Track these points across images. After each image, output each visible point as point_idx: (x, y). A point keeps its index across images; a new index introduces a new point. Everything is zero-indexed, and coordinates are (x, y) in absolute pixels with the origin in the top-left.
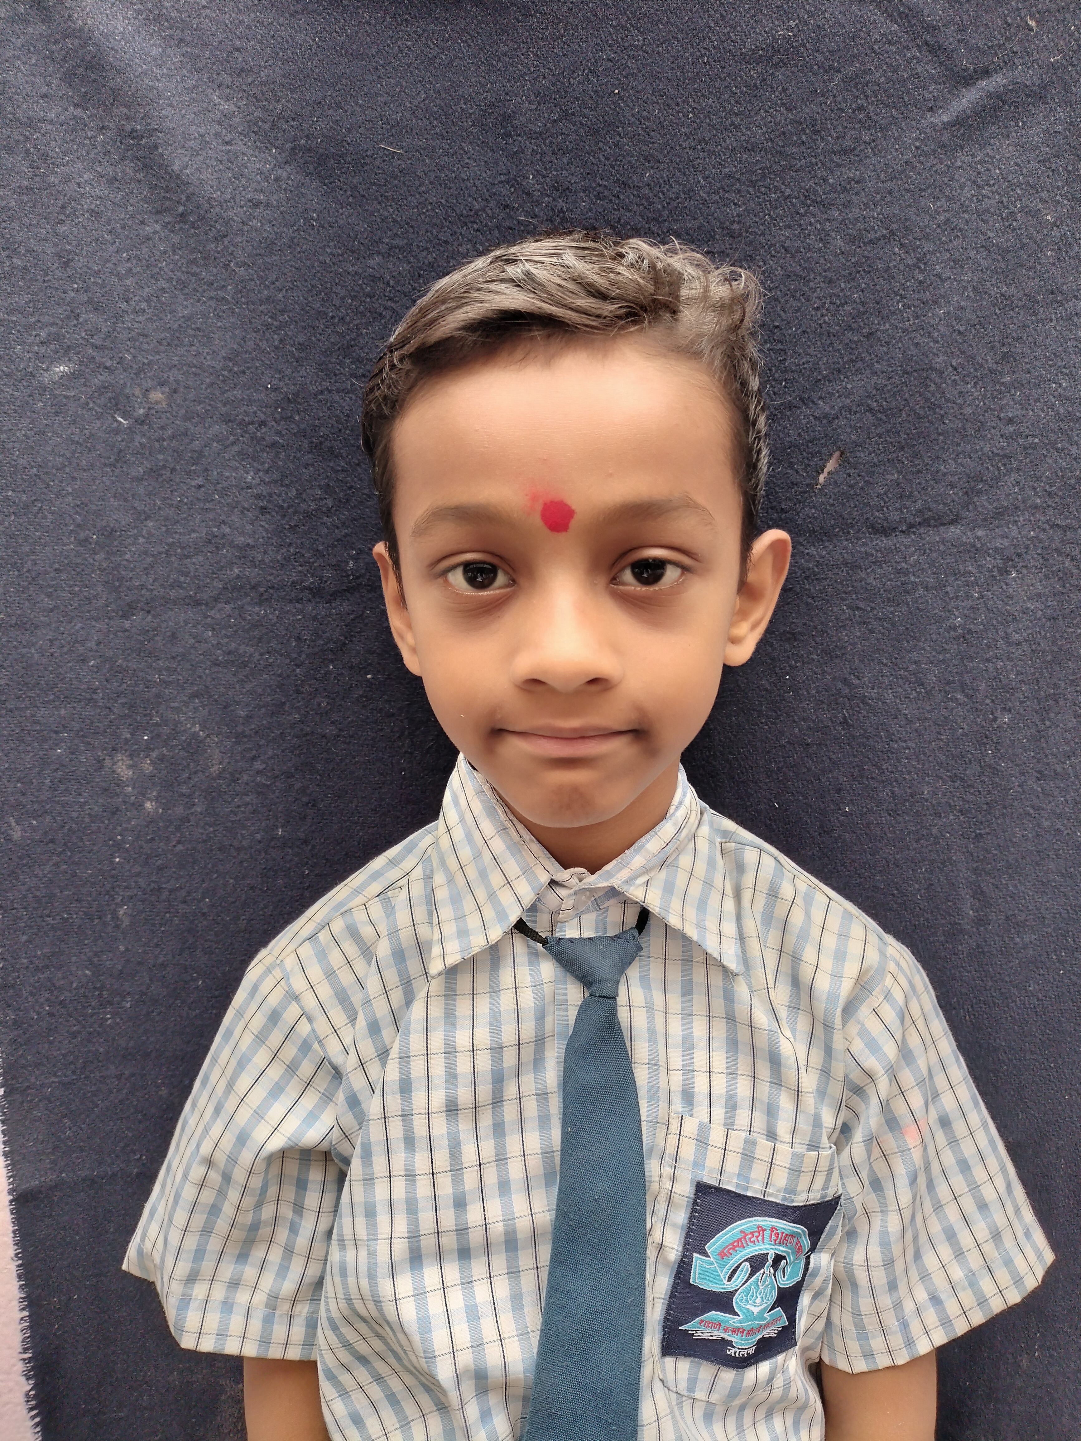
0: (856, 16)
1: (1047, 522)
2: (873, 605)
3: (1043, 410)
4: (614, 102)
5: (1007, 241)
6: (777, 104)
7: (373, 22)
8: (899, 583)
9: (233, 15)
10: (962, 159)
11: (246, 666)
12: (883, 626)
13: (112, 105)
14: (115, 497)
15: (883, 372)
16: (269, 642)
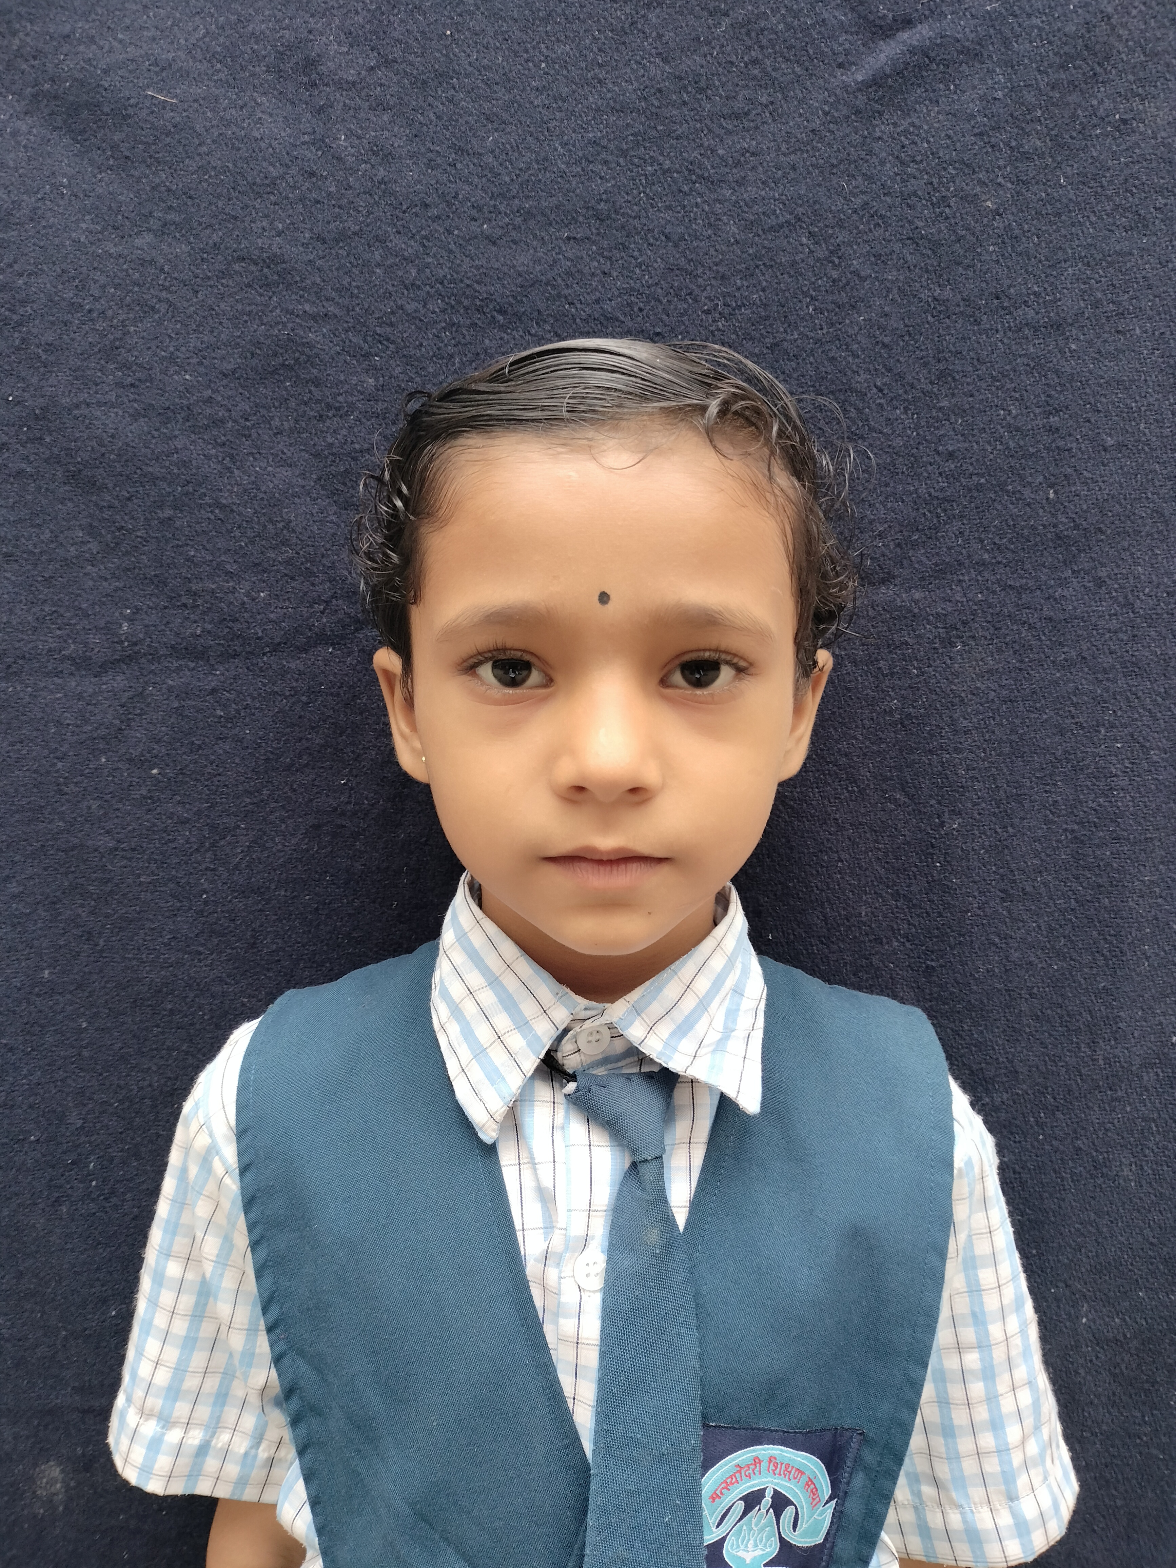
4: (446, 47)
10: (882, 129)
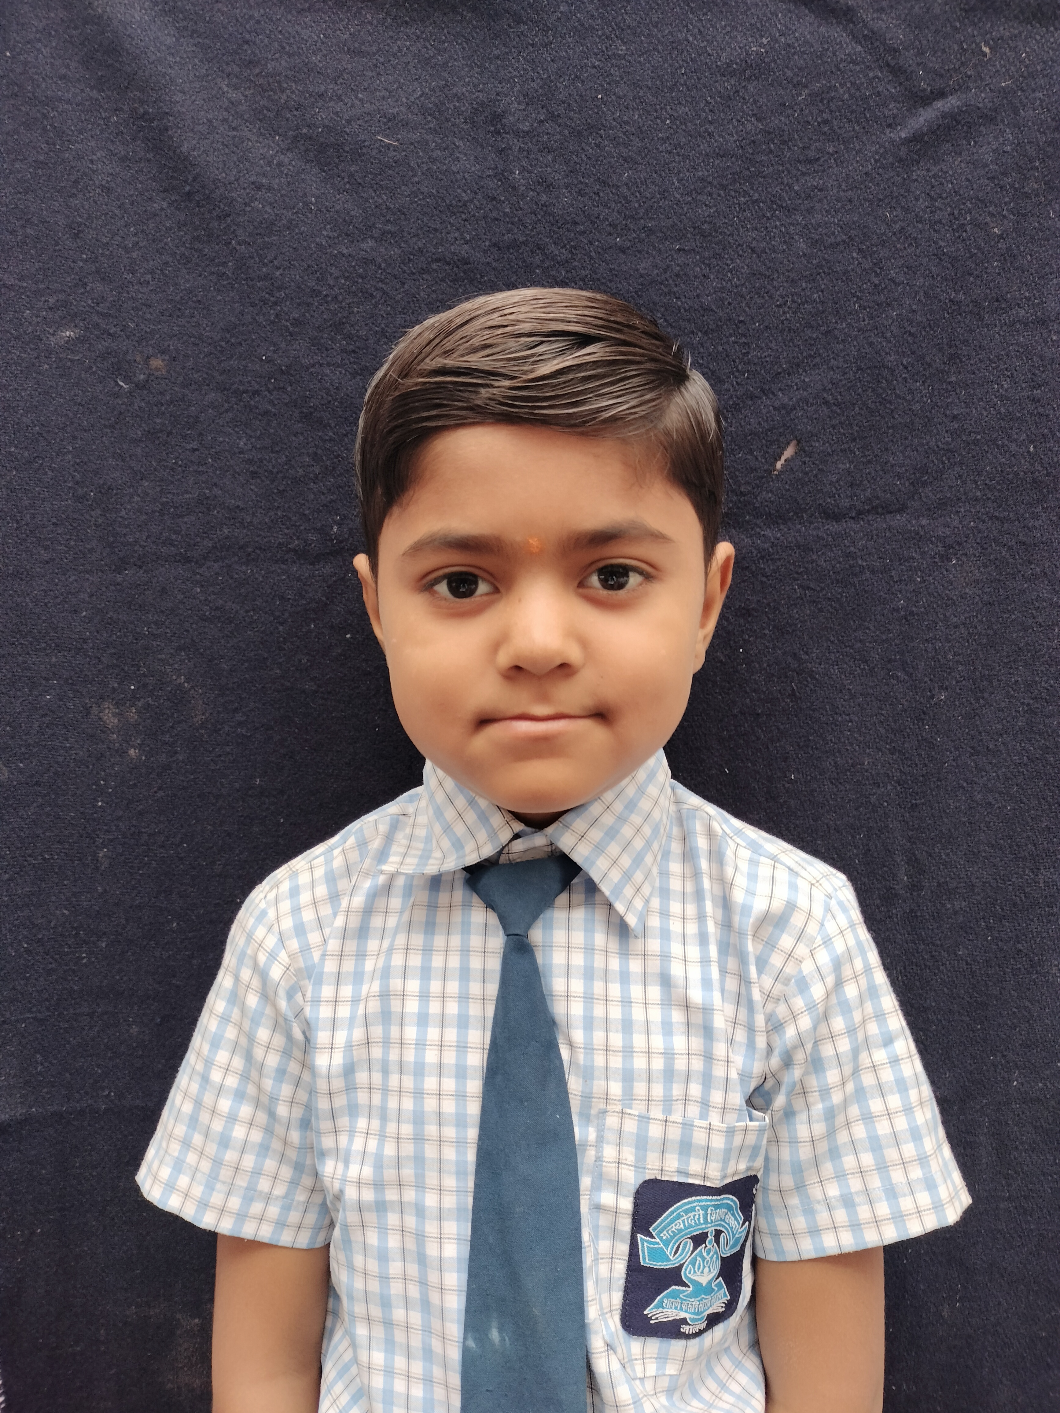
0: (824, 37)
1: (987, 513)
2: (822, 585)
3: (985, 409)
5: (958, 250)
6: (748, 115)
7: (375, 22)
8: (847, 566)
9: (244, 11)
11: (231, 622)
12: (831, 606)
13: (127, 88)
14: (113, 457)
15: (838, 368)
16: (254, 600)
